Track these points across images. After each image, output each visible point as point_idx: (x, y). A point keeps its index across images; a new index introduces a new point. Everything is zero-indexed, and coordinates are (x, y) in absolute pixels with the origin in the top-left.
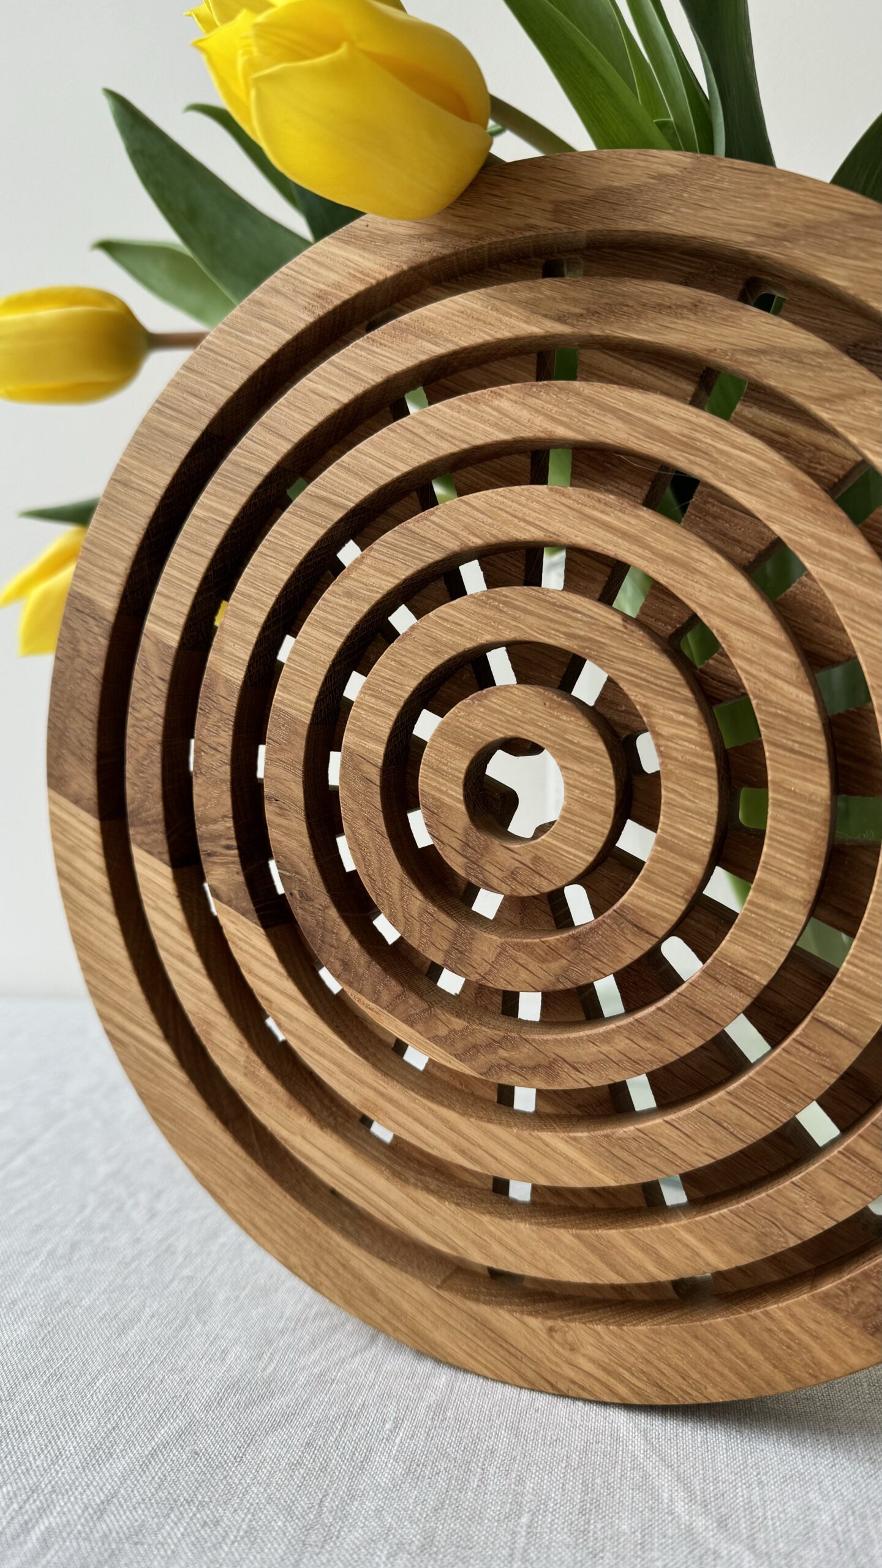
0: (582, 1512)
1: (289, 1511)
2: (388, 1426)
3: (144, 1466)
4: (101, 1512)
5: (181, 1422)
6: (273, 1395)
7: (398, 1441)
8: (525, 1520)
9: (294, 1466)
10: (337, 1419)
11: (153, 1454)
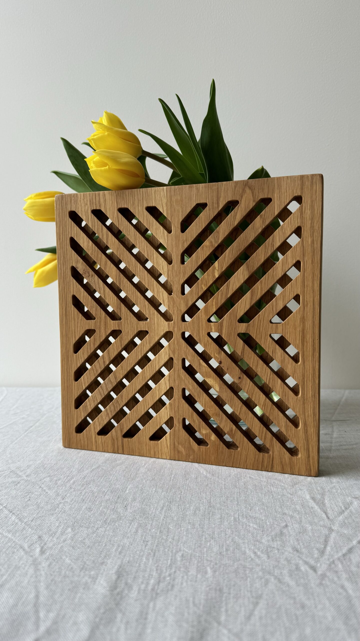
0: (185, 474)
1: (124, 476)
2: (143, 464)
3: (91, 472)
4: (84, 478)
5: (97, 465)
6: (117, 461)
7: (146, 466)
8: (173, 476)
9: (124, 471)
10: (132, 464)
11: (93, 470)
